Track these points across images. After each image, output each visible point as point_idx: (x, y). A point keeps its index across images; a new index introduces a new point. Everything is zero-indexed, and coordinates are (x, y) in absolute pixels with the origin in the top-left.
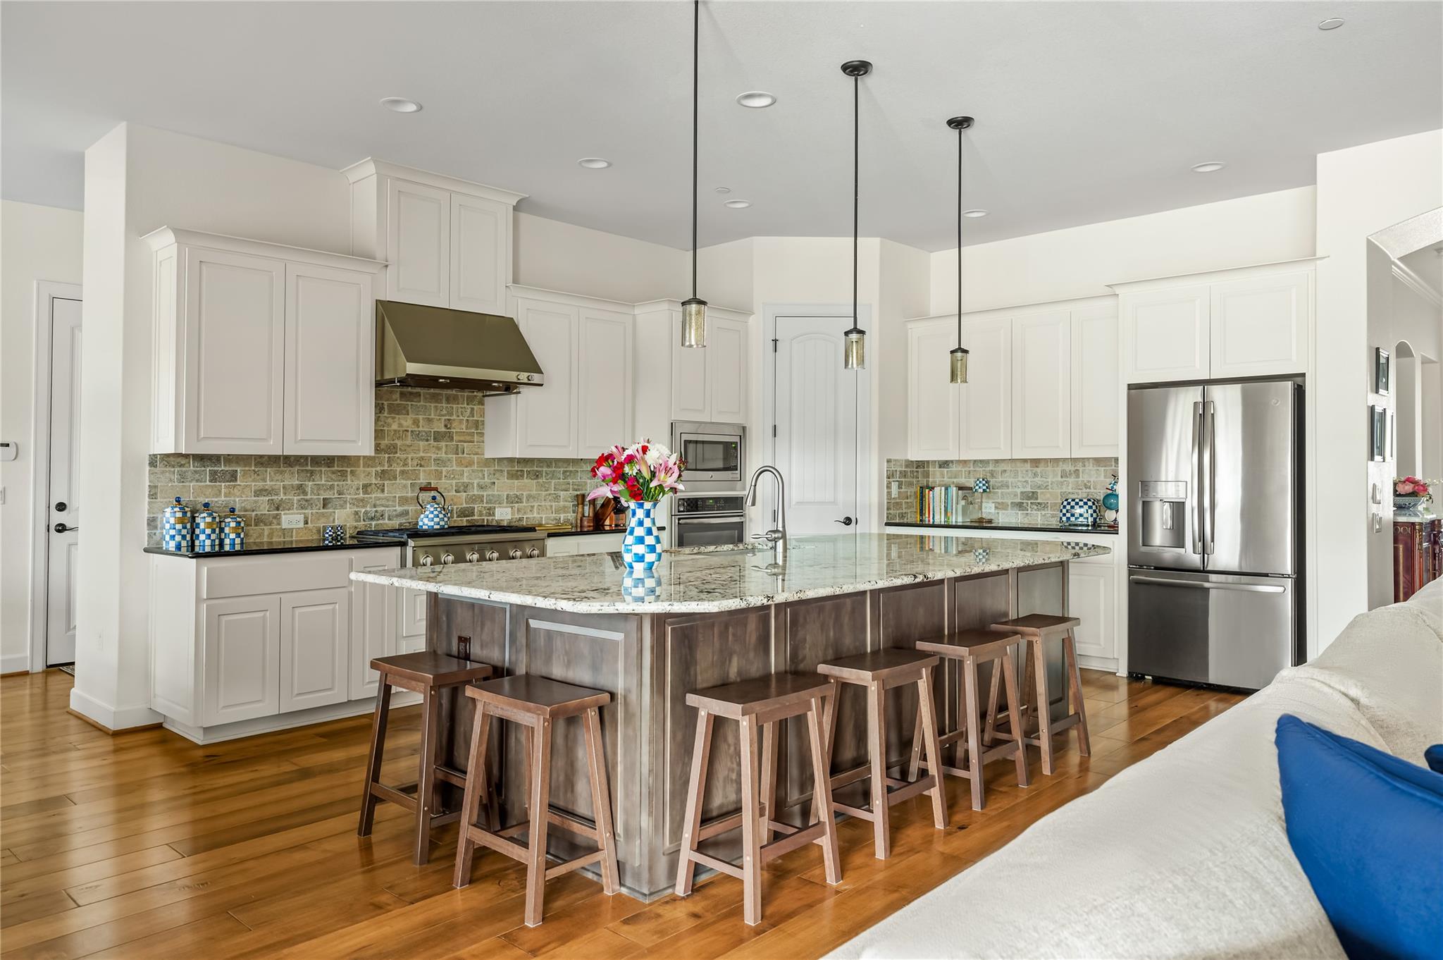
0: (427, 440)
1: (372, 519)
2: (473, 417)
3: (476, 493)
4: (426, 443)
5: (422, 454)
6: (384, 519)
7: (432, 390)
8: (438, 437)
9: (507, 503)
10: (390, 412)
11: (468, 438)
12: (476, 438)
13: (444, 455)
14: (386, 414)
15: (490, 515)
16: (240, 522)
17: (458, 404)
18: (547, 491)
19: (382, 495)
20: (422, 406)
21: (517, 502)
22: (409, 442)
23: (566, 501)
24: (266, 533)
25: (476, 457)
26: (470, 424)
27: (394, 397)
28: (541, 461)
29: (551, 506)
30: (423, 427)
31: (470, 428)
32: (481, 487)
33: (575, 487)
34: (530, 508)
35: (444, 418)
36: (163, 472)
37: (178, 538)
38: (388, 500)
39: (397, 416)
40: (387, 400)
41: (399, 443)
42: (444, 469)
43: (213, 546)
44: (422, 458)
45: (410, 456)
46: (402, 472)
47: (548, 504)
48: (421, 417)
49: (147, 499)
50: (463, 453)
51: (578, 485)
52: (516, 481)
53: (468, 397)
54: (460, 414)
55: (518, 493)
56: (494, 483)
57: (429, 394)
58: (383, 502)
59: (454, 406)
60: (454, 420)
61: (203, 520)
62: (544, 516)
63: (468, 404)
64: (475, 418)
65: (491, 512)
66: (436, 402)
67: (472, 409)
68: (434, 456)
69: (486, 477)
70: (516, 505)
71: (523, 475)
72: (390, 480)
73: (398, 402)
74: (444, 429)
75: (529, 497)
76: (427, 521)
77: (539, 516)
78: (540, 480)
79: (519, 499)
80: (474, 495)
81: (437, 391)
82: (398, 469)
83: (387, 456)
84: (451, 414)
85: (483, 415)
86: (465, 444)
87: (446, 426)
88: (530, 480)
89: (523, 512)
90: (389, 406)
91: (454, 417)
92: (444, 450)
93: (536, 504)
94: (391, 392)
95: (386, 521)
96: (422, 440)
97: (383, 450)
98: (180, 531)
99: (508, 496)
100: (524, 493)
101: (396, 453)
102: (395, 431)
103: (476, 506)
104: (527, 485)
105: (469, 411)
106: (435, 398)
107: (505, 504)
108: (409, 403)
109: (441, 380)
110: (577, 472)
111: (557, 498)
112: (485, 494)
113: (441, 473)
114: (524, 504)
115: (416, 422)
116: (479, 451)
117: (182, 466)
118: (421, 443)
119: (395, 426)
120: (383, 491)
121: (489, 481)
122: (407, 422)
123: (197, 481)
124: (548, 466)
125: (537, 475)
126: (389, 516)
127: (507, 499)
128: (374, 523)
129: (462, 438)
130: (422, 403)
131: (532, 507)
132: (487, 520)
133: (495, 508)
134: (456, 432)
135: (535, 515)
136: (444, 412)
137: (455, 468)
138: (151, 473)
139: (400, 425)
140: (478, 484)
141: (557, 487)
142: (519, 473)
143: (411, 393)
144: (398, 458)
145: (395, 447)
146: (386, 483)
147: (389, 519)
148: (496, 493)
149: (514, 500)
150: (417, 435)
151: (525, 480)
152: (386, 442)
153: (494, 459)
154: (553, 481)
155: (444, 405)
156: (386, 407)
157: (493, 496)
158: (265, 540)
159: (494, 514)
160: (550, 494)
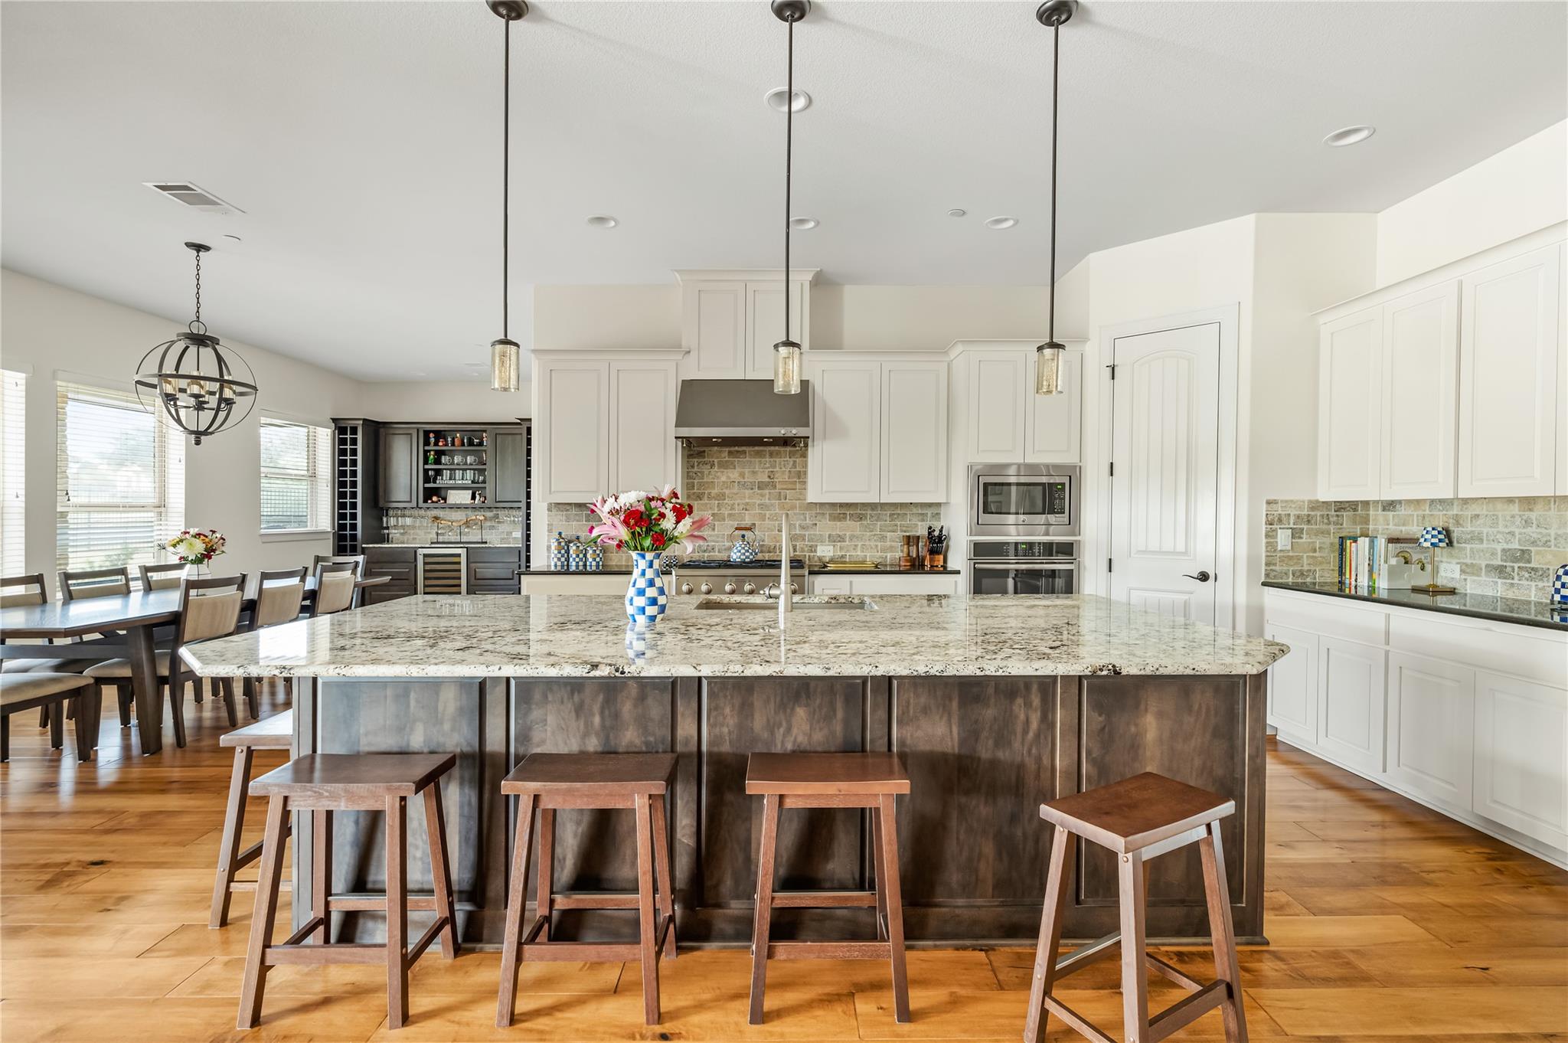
0: (752, 489)
1: (705, 551)
2: (796, 468)
3: (798, 532)
4: (752, 491)
5: (747, 501)
6: (715, 552)
7: (756, 448)
8: (761, 486)
9: (829, 541)
10: (719, 467)
11: (790, 486)
12: (798, 486)
13: (767, 501)
14: (716, 469)
15: (812, 551)
16: (595, 551)
17: (781, 458)
18: (872, 531)
19: (713, 533)
20: (748, 461)
21: (840, 541)
22: (735, 490)
23: (893, 541)
24: (624, 559)
25: (798, 502)
26: (793, 474)
27: (723, 455)
28: (864, 505)
29: (877, 546)
30: (749, 478)
31: (794, 477)
32: (802, 528)
33: (904, 529)
34: (853, 547)
35: (767, 470)
36: (556, 515)
37: (556, 560)
38: (718, 537)
39: (725, 471)
40: (717, 458)
41: (727, 492)
42: (768, 512)
43: (562, 566)
44: (747, 504)
45: (736, 502)
46: (730, 515)
47: (873, 543)
48: (746, 471)
49: (547, 533)
50: (786, 499)
51: (906, 527)
52: (839, 523)
53: (790, 452)
54: (782, 466)
55: (840, 534)
56: (816, 524)
57: (753, 451)
58: (713, 538)
59: (777, 460)
60: (777, 471)
61: (573, 548)
62: (868, 554)
63: (790, 458)
64: (798, 469)
65: (813, 549)
66: (761, 457)
67: (795, 462)
68: (758, 502)
69: (808, 519)
70: (839, 544)
71: (846, 517)
72: (719, 521)
73: (727, 459)
74: (768, 480)
75: (852, 538)
76: (735, 556)
77: (862, 554)
78: (865, 522)
79: (842, 539)
80: (796, 534)
81: (761, 448)
82: (726, 512)
83: (717, 502)
84: (775, 467)
85: (805, 466)
86: (788, 492)
87: (769, 477)
88: (853, 522)
89: (845, 550)
90: (718, 462)
91: (778, 469)
92: (767, 496)
93: (860, 544)
94: (720, 452)
95: (717, 553)
96: (747, 489)
97: (714, 497)
98: (556, 555)
99: (830, 536)
100: (848, 534)
101: (725, 499)
102: (723, 482)
103: (798, 544)
104: (850, 527)
105: (792, 463)
106: (759, 454)
107: (827, 543)
108: (736, 460)
109: (765, 440)
110: (906, 514)
111: (883, 538)
112: (807, 533)
113: (765, 515)
114: (847, 543)
115: (742, 475)
116: (801, 497)
117: (568, 510)
118: (747, 491)
119: (723, 479)
120: (714, 529)
121: (811, 523)
122: (734, 474)
123: (578, 521)
124: (873, 509)
125: (861, 518)
126: (719, 550)
127: (829, 538)
128: (706, 554)
129: (785, 487)
130: (747, 459)
131: (856, 546)
132: (809, 556)
133: (817, 546)
134: (779, 482)
135: (859, 553)
136: (768, 465)
137: (777, 511)
138: (549, 516)
139: (728, 477)
140: (800, 525)
141: (884, 528)
142: (842, 515)
143: (738, 452)
144: (726, 504)
145: (724, 495)
146: (716, 523)
147: (719, 552)
148: (818, 533)
149: (834, 539)
150: (743, 485)
151: (848, 522)
152: (716, 491)
153: (816, 504)
154: (879, 523)
155: (767, 459)
156: (716, 464)
157: (815, 535)
158: (624, 563)
159: (815, 551)
160: (875, 535)
